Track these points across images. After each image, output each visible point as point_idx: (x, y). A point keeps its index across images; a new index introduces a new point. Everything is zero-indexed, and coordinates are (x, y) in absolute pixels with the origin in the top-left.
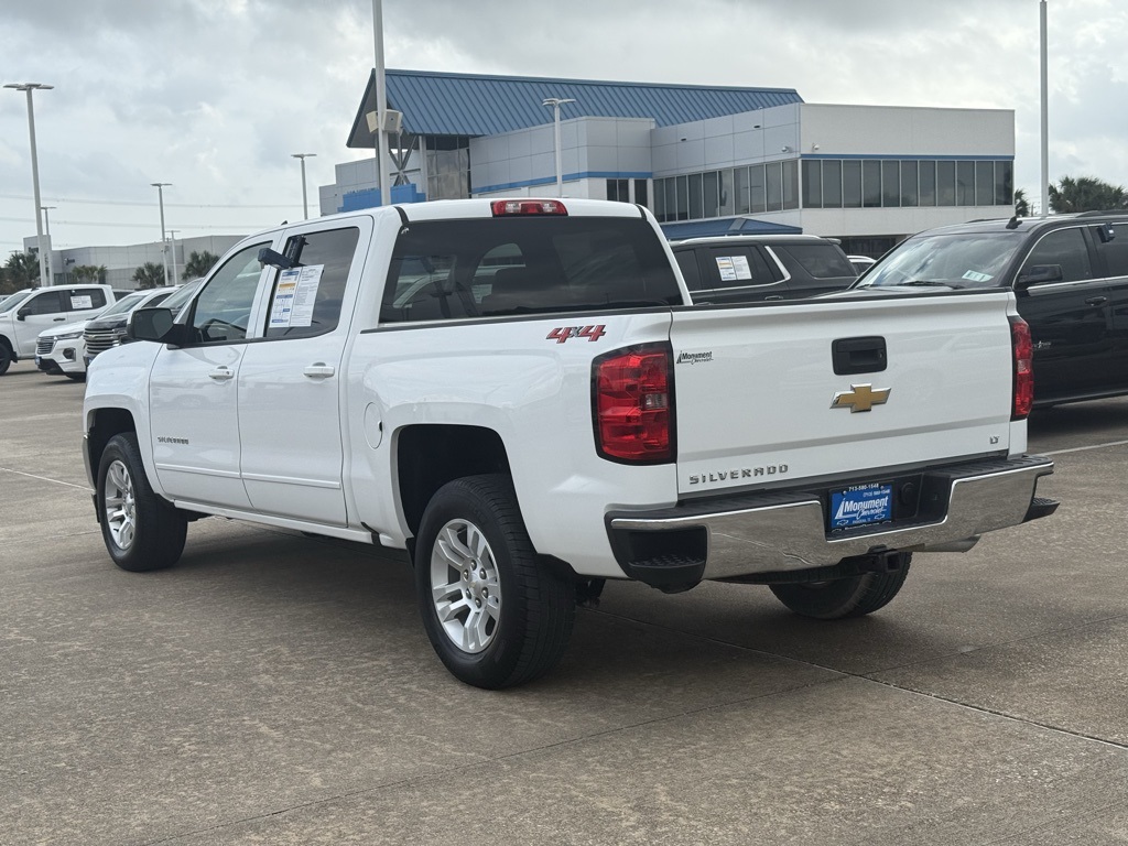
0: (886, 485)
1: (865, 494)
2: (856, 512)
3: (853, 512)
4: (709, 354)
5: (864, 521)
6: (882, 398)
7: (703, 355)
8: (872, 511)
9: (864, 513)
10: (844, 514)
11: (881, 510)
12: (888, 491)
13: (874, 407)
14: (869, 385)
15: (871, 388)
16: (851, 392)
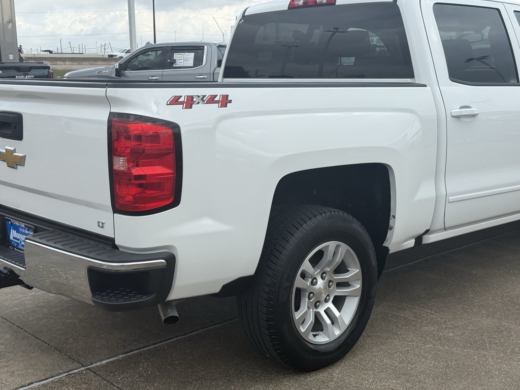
0: (29, 228)
1: (21, 230)
2: (19, 240)
3: (17, 239)
9: (22, 243)
10: (13, 238)
13: (19, 167)
14: (12, 149)
15: (14, 151)
16: (4, 151)
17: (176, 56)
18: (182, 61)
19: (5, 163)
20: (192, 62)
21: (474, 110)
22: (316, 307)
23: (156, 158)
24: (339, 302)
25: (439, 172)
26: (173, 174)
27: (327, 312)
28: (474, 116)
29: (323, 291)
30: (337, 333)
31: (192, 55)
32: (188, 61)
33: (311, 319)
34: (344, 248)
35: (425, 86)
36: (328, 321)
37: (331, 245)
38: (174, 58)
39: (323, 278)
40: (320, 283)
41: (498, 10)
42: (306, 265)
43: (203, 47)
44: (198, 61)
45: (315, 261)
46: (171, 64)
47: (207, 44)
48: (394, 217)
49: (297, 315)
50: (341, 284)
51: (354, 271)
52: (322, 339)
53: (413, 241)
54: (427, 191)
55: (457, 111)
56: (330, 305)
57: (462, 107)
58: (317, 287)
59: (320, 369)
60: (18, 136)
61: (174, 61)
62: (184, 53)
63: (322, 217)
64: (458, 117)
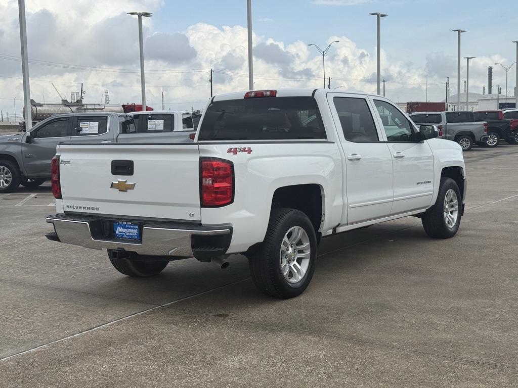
0: (135, 224)
1: (127, 226)
2: (124, 233)
3: (122, 232)
4: (70, 161)
5: (127, 237)
6: (132, 187)
7: (68, 162)
8: (131, 234)
9: (127, 234)
10: (119, 232)
11: (135, 234)
12: (137, 227)
13: (128, 190)
14: (125, 180)
15: (126, 182)
16: (117, 182)
17: (82, 125)
18: (88, 129)
19: (118, 190)
20: (97, 130)
21: (358, 156)
22: (289, 263)
23: (222, 179)
24: (299, 261)
25: (344, 191)
26: (230, 186)
27: (294, 265)
28: (359, 159)
29: (292, 254)
30: (300, 278)
31: (97, 124)
32: (93, 129)
33: (287, 270)
34: (302, 230)
35: (334, 143)
36: (296, 271)
37: (296, 228)
38: (81, 126)
39: (292, 247)
40: (291, 250)
41: (365, 99)
42: (285, 238)
43: (107, 117)
44: (102, 129)
45: (289, 236)
46: (78, 131)
47: (109, 115)
48: (324, 214)
49: (283, 266)
50: (301, 252)
51: (306, 244)
52: (293, 280)
53: (332, 230)
54: (338, 202)
55: (350, 157)
56: (295, 262)
57: (353, 155)
58: (289, 252)
59: (292, 298)
60: (131, 173)
61: (81, 129)
62: (89, 122)
63: (291, 213)
64: (351, 160)
